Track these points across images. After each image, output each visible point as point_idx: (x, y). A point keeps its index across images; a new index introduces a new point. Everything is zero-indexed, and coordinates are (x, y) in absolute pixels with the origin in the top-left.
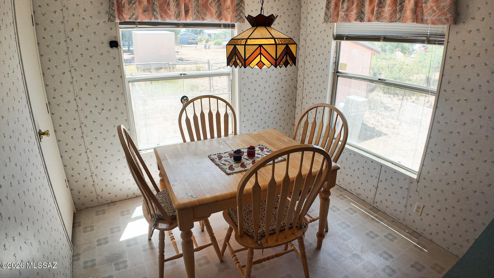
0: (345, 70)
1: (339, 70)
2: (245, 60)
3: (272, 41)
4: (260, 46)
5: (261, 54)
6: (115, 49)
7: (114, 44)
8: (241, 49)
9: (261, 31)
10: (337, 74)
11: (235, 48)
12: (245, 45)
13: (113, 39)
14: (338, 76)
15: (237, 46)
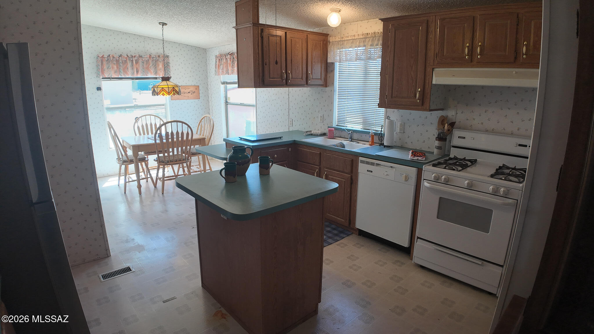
0: (230, 100)
1: (228, 101)
2: (157, 93)
3: (167, 86)
4: (163, 88)
5: (163, 91)
6: (99, 91)
7: (99, 89)
8: (156, 89)
9: (165, 83)
10: (227, 103)
11: (154, 89)
12: (157, 88)
13: (99, 87)
14: (227, 104)
15: (155, 88)
